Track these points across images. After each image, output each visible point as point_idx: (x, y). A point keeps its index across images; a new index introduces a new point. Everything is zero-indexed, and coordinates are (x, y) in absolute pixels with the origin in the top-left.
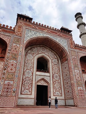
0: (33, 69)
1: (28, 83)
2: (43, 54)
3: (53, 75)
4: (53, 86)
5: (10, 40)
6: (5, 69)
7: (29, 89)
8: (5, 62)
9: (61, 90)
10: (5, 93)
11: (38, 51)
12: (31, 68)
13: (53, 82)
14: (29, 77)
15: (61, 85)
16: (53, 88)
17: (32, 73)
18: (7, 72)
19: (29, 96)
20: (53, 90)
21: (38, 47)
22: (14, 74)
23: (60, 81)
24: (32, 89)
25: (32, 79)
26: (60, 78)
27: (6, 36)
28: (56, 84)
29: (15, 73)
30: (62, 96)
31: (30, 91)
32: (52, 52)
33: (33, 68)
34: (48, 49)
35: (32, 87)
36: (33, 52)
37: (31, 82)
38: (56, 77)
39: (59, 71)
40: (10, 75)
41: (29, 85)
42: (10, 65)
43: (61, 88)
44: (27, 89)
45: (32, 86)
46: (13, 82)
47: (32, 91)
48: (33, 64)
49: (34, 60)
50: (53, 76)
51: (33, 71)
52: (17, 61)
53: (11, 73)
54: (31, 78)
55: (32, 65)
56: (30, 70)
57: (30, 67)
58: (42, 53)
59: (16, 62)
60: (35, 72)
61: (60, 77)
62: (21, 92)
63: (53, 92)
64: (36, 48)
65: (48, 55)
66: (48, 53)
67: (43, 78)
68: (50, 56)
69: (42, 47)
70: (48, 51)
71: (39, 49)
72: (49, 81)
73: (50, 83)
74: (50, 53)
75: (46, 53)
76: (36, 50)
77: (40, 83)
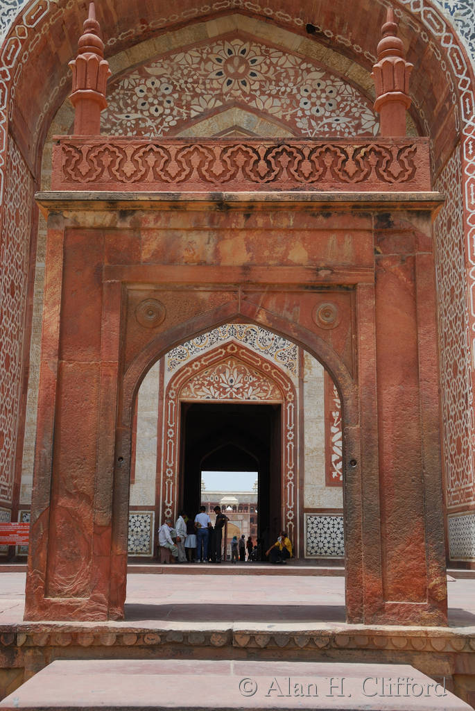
2: (239, 117)
4: (329, 407)
11: (187, 97)
16: (329, 421)
20: (329, 435)
21: (179, 57)
32: (328, 73)
34: (284, 51)
36: (134, 116)
58: (226, 107)
63: (329, 452)
64: (159, 71)
65: (284, 116)
66: (289, 90)
67: (232, 342)
68: (305, 120)
69: (227, 46)
70: (291, 72)
71: (195, 70)
72: (290, 366)
73: (295, 381)
74: (306, 94)
75: (270, 95)
76: (158, 90)
77: (210, 384)
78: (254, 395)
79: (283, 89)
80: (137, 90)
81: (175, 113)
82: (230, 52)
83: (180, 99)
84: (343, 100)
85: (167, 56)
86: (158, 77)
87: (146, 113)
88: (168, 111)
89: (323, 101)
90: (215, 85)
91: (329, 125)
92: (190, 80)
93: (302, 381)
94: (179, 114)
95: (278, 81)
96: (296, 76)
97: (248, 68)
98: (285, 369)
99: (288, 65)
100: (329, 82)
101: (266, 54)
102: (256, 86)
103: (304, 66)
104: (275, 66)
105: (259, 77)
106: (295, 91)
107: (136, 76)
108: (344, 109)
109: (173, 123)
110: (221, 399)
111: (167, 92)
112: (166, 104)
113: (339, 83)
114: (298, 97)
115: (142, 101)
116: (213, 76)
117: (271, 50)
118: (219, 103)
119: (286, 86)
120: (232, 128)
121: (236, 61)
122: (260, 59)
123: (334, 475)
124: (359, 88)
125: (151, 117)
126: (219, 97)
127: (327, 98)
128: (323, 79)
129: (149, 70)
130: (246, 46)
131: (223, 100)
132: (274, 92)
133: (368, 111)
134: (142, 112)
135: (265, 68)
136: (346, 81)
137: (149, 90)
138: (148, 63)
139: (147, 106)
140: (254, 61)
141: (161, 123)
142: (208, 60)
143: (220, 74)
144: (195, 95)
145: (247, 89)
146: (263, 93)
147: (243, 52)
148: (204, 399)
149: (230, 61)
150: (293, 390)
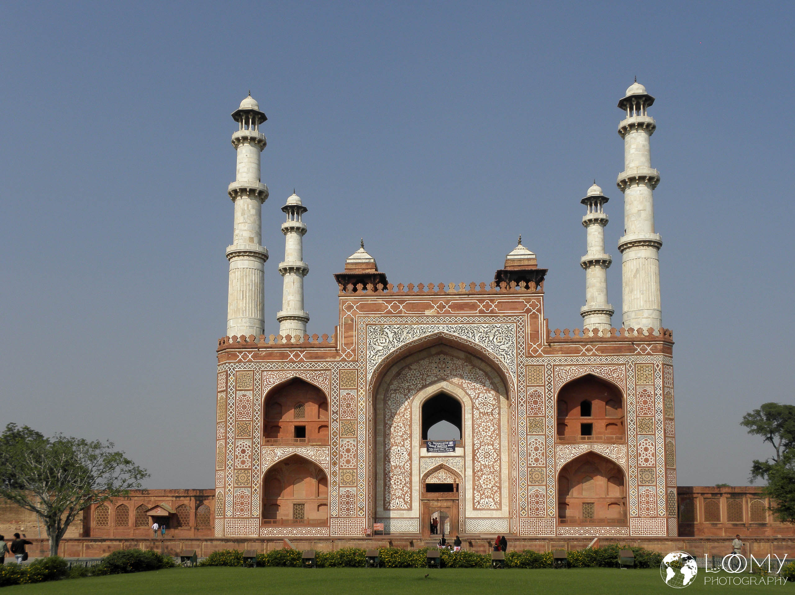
0: (411, 441)
1: (401, 480)
2: (443, 385)
3: (474, 451)
4: (474, 484)
5: (330, 380)
6: (335, 464)
7: (404, 495)
8: (330, 445)
9: (500, 494)
10: (344, 513)
11: (425, 376)
12: (403, 440)
13: (474, 473)
14: (402, 464)
15: (500, 479)
16: (474, 489)
17: (410, 454)
18: (340, 469)
19: (406, 514)
20: (474, 494)
21: (422, 362)
22: (355, 471)
23: (500, 466)
24: (411, 497)
25: (411, 469)
26: (500, 459)
27: (320, 370)
28: (483, 478)
29: (357, 469)
30: (501, 510)
31: (407, 502)
32: (474, 366)
33: (411, 437)
34: (458, 358)
35: (411, 492)
36: (407, 384)
37: (408, 479)
38: (487, 455)
39: (499, 435)
40: (346, 474)
41: (403, 487)
42: (343, 451)
43: (500, 488)
44: (399, 497)
45: (411, 488)
46: (355, 489)
47: (411, 500)
48: (410, 426)
49: (411, 412)
50: (474, 455)
51: (411, 446)
52: (357, 438)
53: (348, 471)
54: (407, 467)
55: (407, 427)
56: (403, 446)
57: (402, 436)
58: (439, 380)
59: (354, 441)
60: (416, 450)
61: (499, 455)
62: (384, 505)
63: (474, 499)
64: (415, 367)
65: (459, 383)
66: (460, 373)
67: (442, 464)
68: (466, 384)
69: (439, 357)
70: (461, 366)
71: (427, 366)
72: (461, 471)
73: (463, 477)
74: (466, 374)
75: (453, 375)
76: (415, 374)
77: (435, 477)
78: (450, 481)
79: (458, 373)
80: (408, 374)
81: (421, 383)
82: (439, 359)
83: (422, 377)
84: (479, 376)
85: (417, 362)
86: (415, 370)
87: (411, 383)
88: (419, 382)
89: (472, 377)
90: (435, 372)
91: (474, 386)
92: (426, 370)
93: (465, 476)
94: (423, 383)
95: (456, 370)
96: (463, 368)
97: (446, 365)
98: (460, 473)
99: (460, 364)
100: (474, 370)
101: (452, 360)
102: (449, 372)
103: (465, 364)
104: (455, 364)
105: (450, 368)
106: (462, 373)
107: (407, 369)
108: (479, 380)
109: (421, 387)
110: (439, 482)
111: (418, 375)
112: (418, 380)
113: (478, 370)
114: (463, 375)
115: (409, 379)
116: (434, 368)
117: (454, 358)
118: (436, 379)
119: (459, 371)
120: (440, 388)
121: (442, 363)
122: (450, 362)
123: (475, 506)
124: (485, 372)
125: (413, 384)
126: (436, 376)
127: (473, 376)
128: (472, 368)
129: (411, 367)
130: (445, 357)
131: (437, 377)
132: (455, 374)
133: (488, 380)
134: (410, 382)
135: (452, 365)
136: (480, 369)
137: (412, 374)
138: (411, 364)
139: (411, 380)
140: (448, 363)
141: (416, 387)
142: (432, 362)
143: (436, 368)
144: (428, 376)
145: (445, 373)
146: (451, 374)
147: (444, 359)
148: (433, 482)
149: (439, 363)
150: (462, 479)
